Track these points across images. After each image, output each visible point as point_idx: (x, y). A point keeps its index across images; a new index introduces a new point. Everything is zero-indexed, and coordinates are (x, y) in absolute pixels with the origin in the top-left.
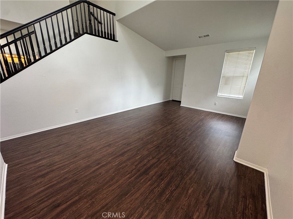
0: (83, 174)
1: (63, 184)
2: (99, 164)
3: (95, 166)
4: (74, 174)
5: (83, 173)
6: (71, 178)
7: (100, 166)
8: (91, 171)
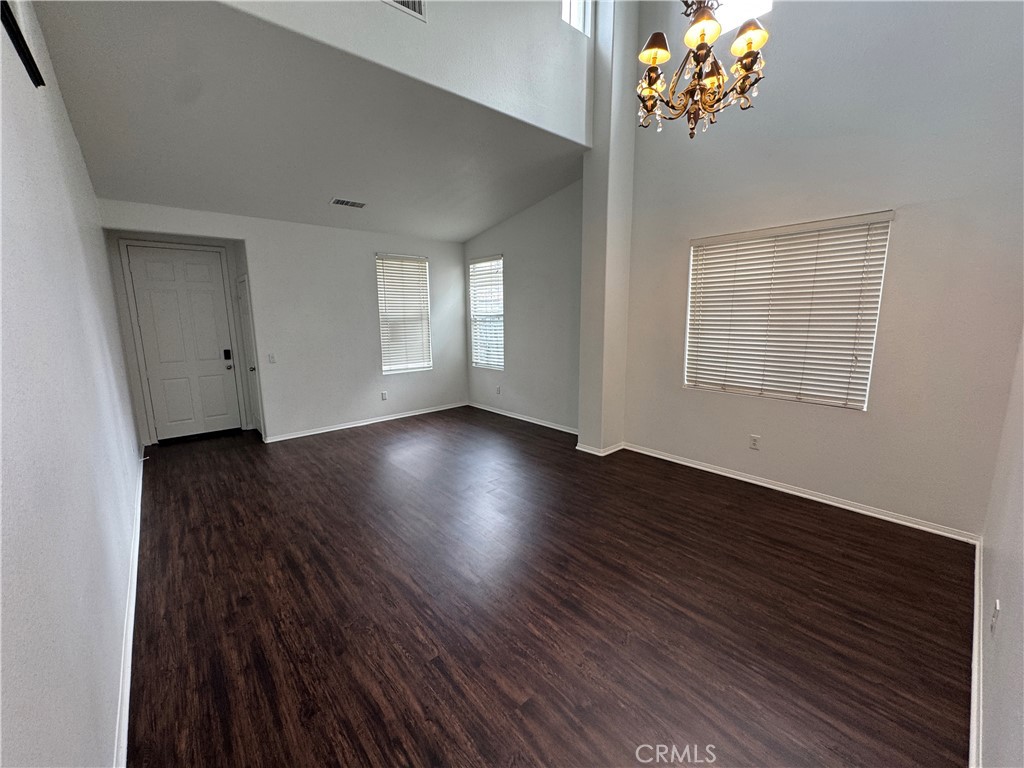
0: (730, 639)
1: (791, 673)
2: (676, 613)
3: (690, 619)
4: (743, 662)
5: (729, 641)
6: (763, 665)
7: (681, 609)
8: (709, 623)
